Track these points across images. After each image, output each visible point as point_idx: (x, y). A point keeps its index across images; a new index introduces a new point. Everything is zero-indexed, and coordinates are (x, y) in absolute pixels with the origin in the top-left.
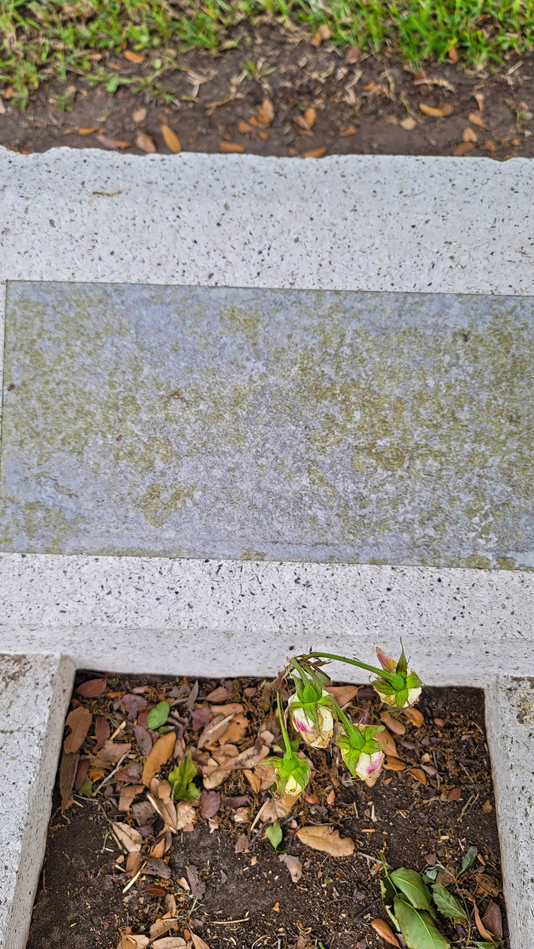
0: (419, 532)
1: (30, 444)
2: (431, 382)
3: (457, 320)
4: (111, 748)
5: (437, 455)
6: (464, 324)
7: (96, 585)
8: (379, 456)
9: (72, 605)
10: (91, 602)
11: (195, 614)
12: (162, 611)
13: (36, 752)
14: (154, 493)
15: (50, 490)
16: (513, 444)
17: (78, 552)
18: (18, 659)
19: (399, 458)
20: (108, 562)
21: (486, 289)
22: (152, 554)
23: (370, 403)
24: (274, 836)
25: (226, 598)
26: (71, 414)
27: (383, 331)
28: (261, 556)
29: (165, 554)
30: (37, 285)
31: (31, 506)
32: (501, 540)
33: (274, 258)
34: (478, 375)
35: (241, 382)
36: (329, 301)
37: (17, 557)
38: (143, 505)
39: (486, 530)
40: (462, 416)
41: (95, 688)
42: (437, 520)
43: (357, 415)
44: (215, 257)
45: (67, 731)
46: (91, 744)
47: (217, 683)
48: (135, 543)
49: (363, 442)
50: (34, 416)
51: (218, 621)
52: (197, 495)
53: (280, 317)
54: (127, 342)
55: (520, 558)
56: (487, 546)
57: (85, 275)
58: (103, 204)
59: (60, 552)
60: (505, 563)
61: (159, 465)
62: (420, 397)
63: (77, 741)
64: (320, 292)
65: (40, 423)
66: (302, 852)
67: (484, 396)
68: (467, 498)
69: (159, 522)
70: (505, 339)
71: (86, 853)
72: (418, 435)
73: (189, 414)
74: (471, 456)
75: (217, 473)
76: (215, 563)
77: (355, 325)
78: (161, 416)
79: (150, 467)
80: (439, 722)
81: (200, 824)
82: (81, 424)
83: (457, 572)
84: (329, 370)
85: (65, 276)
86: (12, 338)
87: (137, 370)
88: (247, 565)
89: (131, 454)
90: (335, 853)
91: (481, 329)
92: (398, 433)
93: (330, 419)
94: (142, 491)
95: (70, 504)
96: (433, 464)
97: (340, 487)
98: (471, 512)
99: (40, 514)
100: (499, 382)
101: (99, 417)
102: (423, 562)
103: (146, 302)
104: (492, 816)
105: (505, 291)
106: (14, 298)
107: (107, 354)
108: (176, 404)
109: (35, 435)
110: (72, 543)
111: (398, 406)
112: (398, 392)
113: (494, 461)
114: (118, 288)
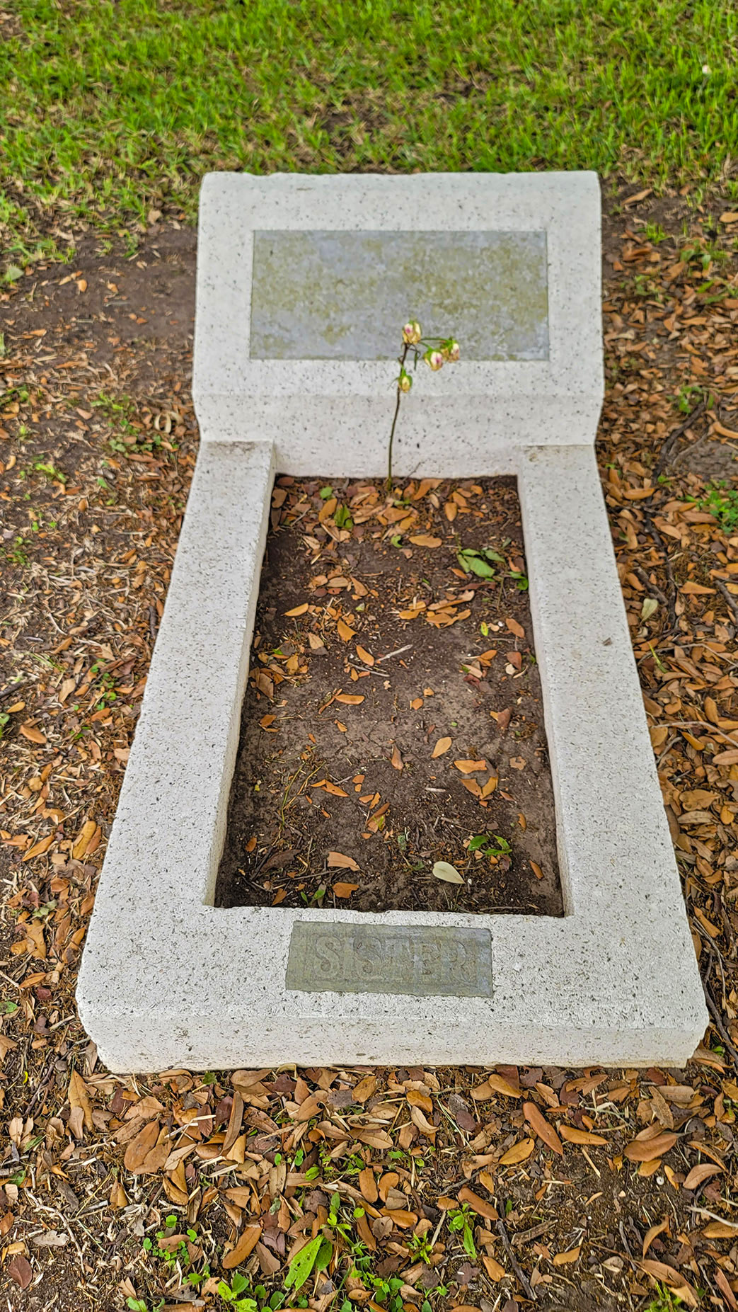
0: (467, 344)
1: (266, 307)
2: (470, 272)
3: (482, 243)
4: (298, 506)
5: (475, 307)
6: (486, 245)
7: (300, 375)
8: (445, 308)
9: (288, 385)
10: (298, 383)
11: (353, 387)
12: (335, 387)
14: (330, 329)
15: (276, 327)
16: (513, 301)
17: (291, 358)
18: (249, 443)
19: (456, 308)
20: (307, 363)
21: (496, 228)
22: (329, 358)
23: (440, 282)
24: (395, 541)
25: (369, 380)
26: (287, 292)
27: (446, 249)
28: (386, 358)
29: (336, 358)
30: (270, 232)
31: (267, 337)
32: (510, 347)
33: (389, 217)
34: (494, 268)
35: (374, 274)
36: (417, 236)
37: (259, 361)
38: (324, 334)
39: (502, 342)
40: (487, 288)
41: (284, 481)
42: (477, 337)
43: (434, 289)
44: (359, 217)
45: (273, 499)
46: (286, 504)
47: (358, 480)
48: (321, 353)
49: (437, 301)
50: (268, 293)
51: (364, 391)
52: (352, 329)
53: (393, 244)
54: (315, 258)
55: (520, 355)
56: (503, 350)
57: (295, 226)
58: (302, 193)
59: (282, 358)
60: (512, 358)
61: (332, 315)
62: (466, 280)
63: (279, 504)
64: (413, 233)
65: (271, 297)
66: (413, 547)
67: (498, 278)
68: (492, 327)
69: (332, 343)
70: (507, 252)
71: (288, 550)
72: (465, 298)
73: (348, 290)
74: (492, 307)
75: (362, 318)
76: (361, 363)
77: (431, 246)
78: (333, 291)
79: (328, 316)
80: (491, 492)
81: (353, 539)
82: (292, 297)
83: (487, 363)
84: (418, 268)
85: (283, 228)
86: (257, 257)
87: (321, 270)
88: (379, 363)
89: (318, 310)
90: (431, 546)
91: (495, 247)
92: (455, 297)
93: (420, 292)
94: (324, 328)
95: (287, 335)
96: (473, 311)
97: (426, 323)
98: (493, 333)
99: (271, 340)
100: (504, 272)
101: (301, 293)
102: (470, 358)
103: (324, 239)
105: (506, 229)
106: (258, 237)
107: (306, 263)
108: (340, 287)
109: (269, 302)
110: (288, 354)
111: (454, 283)
112: (454, 278)
113: (504, 309)
114: (310, 233)
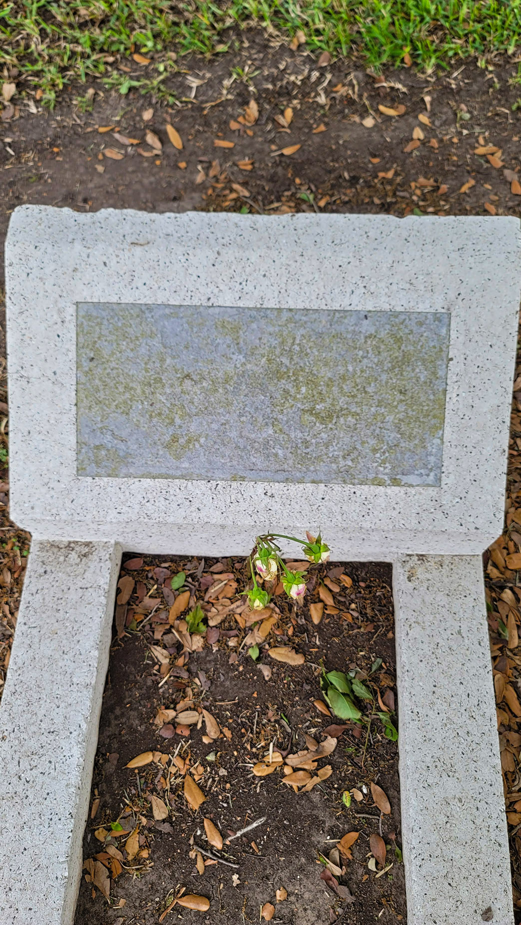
0: (342, 463)
1: (96, 408)
2: (350, 368)
3: (367, 327)
4: (147, 601)
5: (355, 414)
6: (372, 330)
7: (140, 497)
8: (317, 415)
9: (125, 509)
10: (137, 507)
11: (202, 514)
12: (181, 512)
13: (103, 600)
14: (175, 439)
15: (109, 437)
16: (402, 408)
17: (128, 476)
18: (87, 544)
19: (330, 417)
20: (147, 482)
21: (386, 307)
22: (174, 477)
23: (312, 382)
24: (254, 654)
25: (221, 504)
26: (121, 389)
27: (320, 335)
28: (243, 479)
29: (183, 477)
30: (97, 305)
31: (97, 447)
32: (393, 468)
33: (249, 288)
34: (380, 363)
35: (230, 368)
36: (285, 316)
37: (89, 479)
38: (168, 446)
39: (384, 462)
40: (369, 390)
41: (135, 564)
42: (353, 456)
43: (304, 389)
44: (212, 287)
45: (118, 591)
46: (134, 599)
47: (217, 560)
48: (163, 471)
49: (307, 406)
50: (98, 391)
51: (216, 518)
52: (202, 440)
53: (254, 326)
54: (156, 342)
55: (405, 479)
56: (385, 472)
57: (128, 298)
58: (138, 250)
59: (117, 476)
60: (395, 482)
61: (178, 421)
62: (343, 378)
63: (125, 597)
64: (280, 310)
65: (101, 395)
66: (272, 663)
67: (384, 377)
68: (373, 442)
69: (178, 457)
70: (399, 340)
71: (134, 664)
72: (342, 402)
73: (196, 389)
74: (375, 416)
75: (215, 426)
76: (214, 483)
77: (302, 331)
78: (178, 390)
79: (172, 422)
80: (362, 584)
81: (207, 647)
82: (128, 395)
83: (366, 488)
84: (286, 361)
85: (114, 299)
86: (81, 340)
87: (163, 360)
88: (234, 484)
89: (160, 414)
90: (292, 663)
91: (383, 334)
92: (329, 401)
93: (286, 392)
94: (167, 438)
95: (122, 446)
96: (351, 420)
97: (293, 435)
98: (375, 451)
99: (103, 453)
100: (393, 368)
101: (139, 391)
102: (345, 482)
103: (167, 317)
104: (393, 640)
105: (399, 309)
106: (82, 313)
107: (143, 350)
108: (188, 382)
109: (99, 402)
110: (124, 471)
111: (330, 383)
112: (329, 375)
113: (390, 418)
114: (149, 308)
